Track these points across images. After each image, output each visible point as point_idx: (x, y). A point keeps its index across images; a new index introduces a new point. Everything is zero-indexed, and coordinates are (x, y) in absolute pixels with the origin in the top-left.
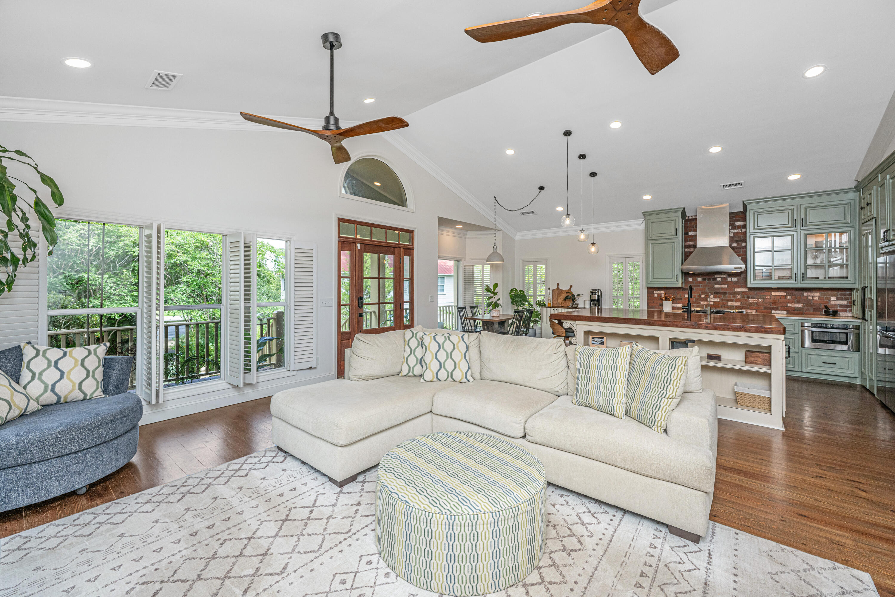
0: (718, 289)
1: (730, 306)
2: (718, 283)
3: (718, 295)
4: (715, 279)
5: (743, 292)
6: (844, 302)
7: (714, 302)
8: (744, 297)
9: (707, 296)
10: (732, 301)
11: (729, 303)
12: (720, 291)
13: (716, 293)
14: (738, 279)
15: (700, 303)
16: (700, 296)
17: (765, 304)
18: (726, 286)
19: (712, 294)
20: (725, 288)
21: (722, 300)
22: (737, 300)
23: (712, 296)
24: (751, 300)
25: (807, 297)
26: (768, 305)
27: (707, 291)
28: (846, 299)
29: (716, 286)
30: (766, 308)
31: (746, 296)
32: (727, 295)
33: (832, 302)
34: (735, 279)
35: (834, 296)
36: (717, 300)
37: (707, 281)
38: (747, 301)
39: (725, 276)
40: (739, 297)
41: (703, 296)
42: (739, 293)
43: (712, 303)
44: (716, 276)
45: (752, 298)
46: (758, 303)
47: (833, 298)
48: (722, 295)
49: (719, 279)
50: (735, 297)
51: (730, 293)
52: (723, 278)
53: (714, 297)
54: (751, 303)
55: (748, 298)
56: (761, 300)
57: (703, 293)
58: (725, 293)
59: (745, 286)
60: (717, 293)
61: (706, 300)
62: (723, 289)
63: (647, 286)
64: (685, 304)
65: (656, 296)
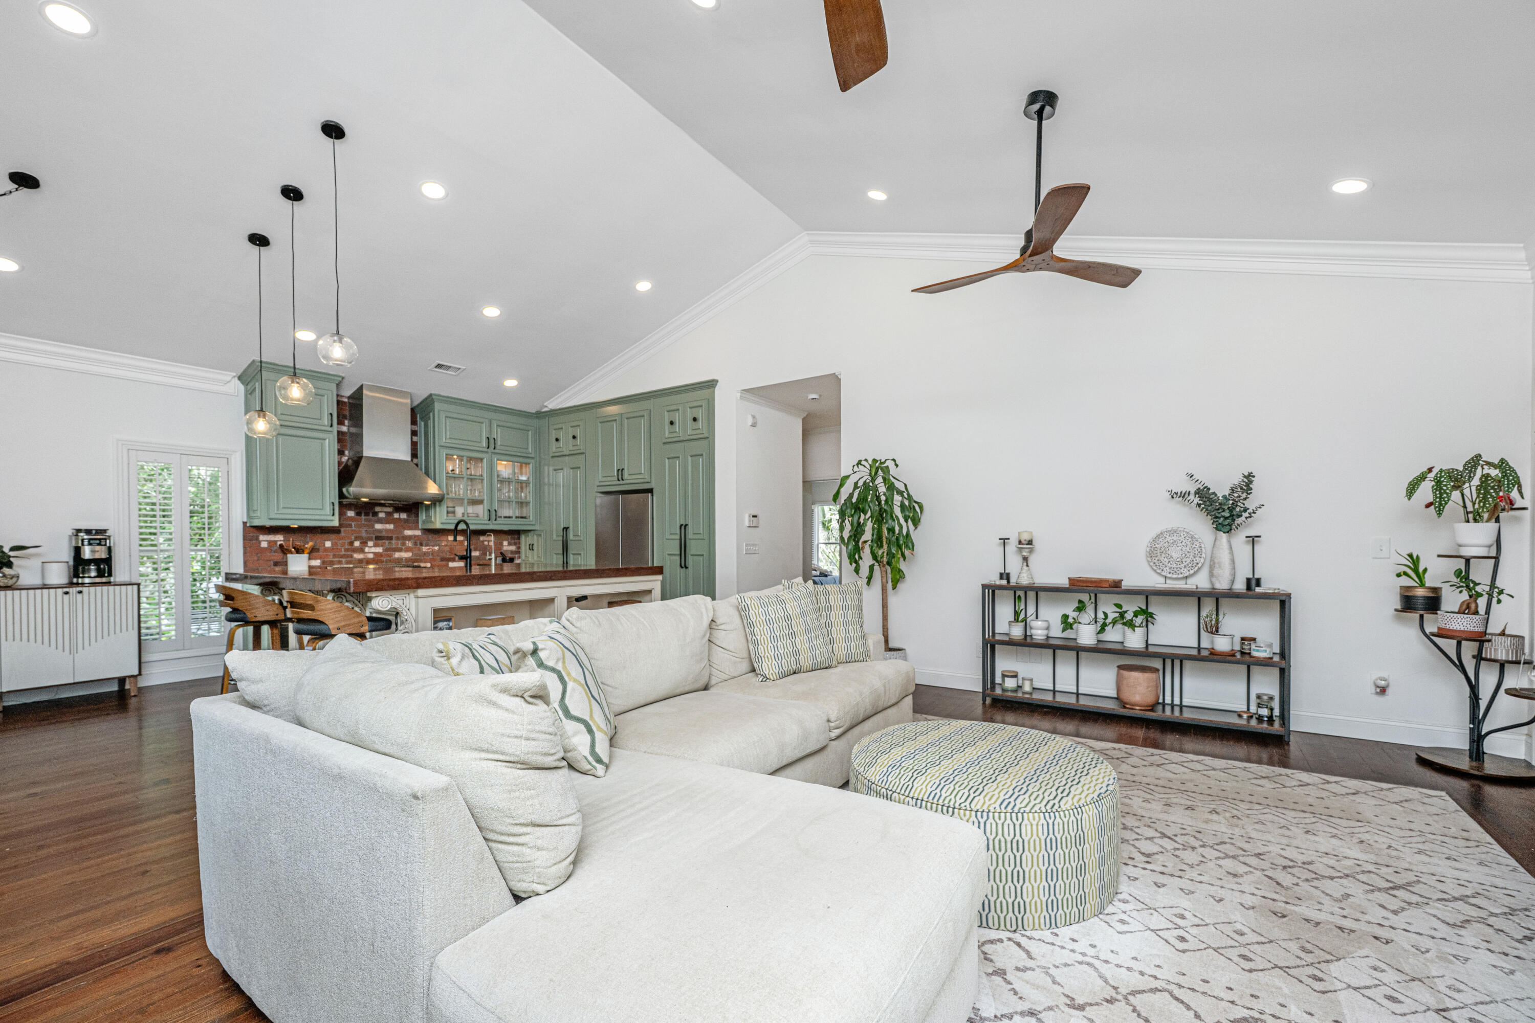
0: (380, 531)
1: (398, 559)
2: (380, 521)
3: (380, 542)
4: (375, 514)
5: (415, 536)
6: (513, 548)
7: (375, 553)
8: (415, 544)
9: (364, 543)
10: (400, 550)
11: (397, 555)
12: (384, 534)
13: (377, 538)
14: (408, 516)
15: (352, 556)
16: (351, 543)
17: (441, 554)
18: (391, 527)
19: (371, 539)
20: (390, 530)
21: (386, 550)
22: (408, 550)
23: (370, 543)
24: (425, 549)
25: (483, 541)
26: (444, 555)
27: (364, 535)
28: (515, 544)
29: (378, 526)
30: (442, 559)
31: (418, 543)
32: (394, 541)
33: (505, 548)
34: (404, 516)
35: (506, 540)
36: (379, 550)
37: (363, 517)
38: (419, 550)
39: (389, 510)
40: (409, 544)
41: (357, 544)
42: (409, 538)
43: (371, 556)
44: (377, 509)
45: (426, 546)
46: (433, 553)
47: (505, 543)
48: (387, 542)
49: (382, 515)
50: (404, 544)
51: (397, 538)
52: (387, 513)
53: (375, 545)
54: (425, 554)
55: (421, 544)
56: (436, 548)
57: (357, 539)
58: (390, 538)
59: (416, 528)
60: (379, 538)
61: (361, 550)
62: (387, 531)
63: (245, 523)
64: (326, 560)
65: (264, 545)
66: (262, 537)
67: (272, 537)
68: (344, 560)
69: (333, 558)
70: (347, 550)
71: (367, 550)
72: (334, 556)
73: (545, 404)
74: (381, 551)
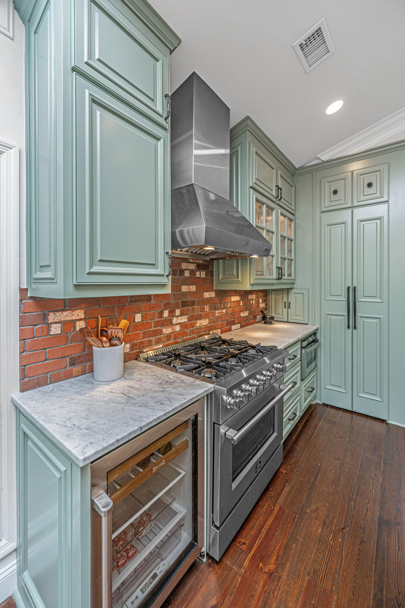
0: (185, 294)
1: (198, 328)
2: (187, 281)
3: (186, 309)
4: (183, 272)
5: (211, 299)
8: (210, 308)
9: (172, 312)
10: (200, 317)
11: (198, 324)
12: (189, 299)
14: (207, 274)
15: (161, 332)
16: (161, 314)
17: (226, 318)
18: (193, 288)
20: (193, 293)
21: (190, 319)
22: (206, 316)
24: (216, 313)
25: (249, 301)
27: (173, 301)
30: (227, 324)
31: (213, 307)
32: (196, 307)
34: (203, 274)
36: (184, 319)
38: (213, 315)
39: (193, 266)
40: (206, 309)
41: (166, 314)
42: (207, 301)
43: (178, 328)
44: (184, 266)
45: (218, 310)
46: (221, 317)
48: (191, 308)
50: (203, 310)
51: (198, 303)
52: (191, 271)
53: (182, 314)
54: (217, 319)
55: (215, 309)
56: (224, 311)
57: (166, 307)
58: (193, 303)
59: (212, 288)
61: (169, 323)
62: (190, 293)
63: (23, 291)
64: (135, 342)
65: (56, 330)
66: (52, 317)
67: (67, 316)
68: (153, 339)
69: (143, 338)
70: (157, 324)
71: (175, 321)
72: (145, 335)
73: (318, 156)
74: (186, 320)
